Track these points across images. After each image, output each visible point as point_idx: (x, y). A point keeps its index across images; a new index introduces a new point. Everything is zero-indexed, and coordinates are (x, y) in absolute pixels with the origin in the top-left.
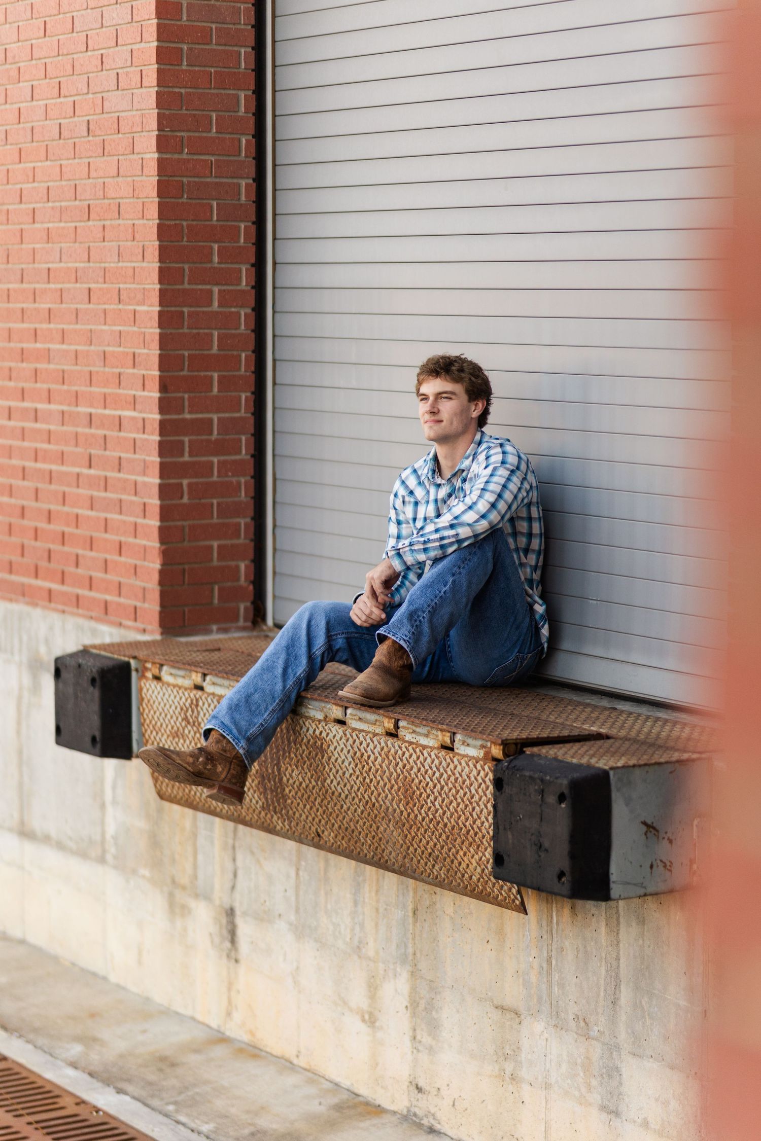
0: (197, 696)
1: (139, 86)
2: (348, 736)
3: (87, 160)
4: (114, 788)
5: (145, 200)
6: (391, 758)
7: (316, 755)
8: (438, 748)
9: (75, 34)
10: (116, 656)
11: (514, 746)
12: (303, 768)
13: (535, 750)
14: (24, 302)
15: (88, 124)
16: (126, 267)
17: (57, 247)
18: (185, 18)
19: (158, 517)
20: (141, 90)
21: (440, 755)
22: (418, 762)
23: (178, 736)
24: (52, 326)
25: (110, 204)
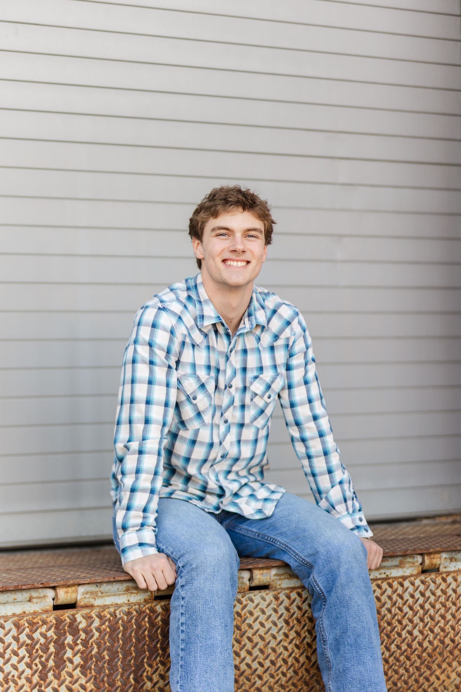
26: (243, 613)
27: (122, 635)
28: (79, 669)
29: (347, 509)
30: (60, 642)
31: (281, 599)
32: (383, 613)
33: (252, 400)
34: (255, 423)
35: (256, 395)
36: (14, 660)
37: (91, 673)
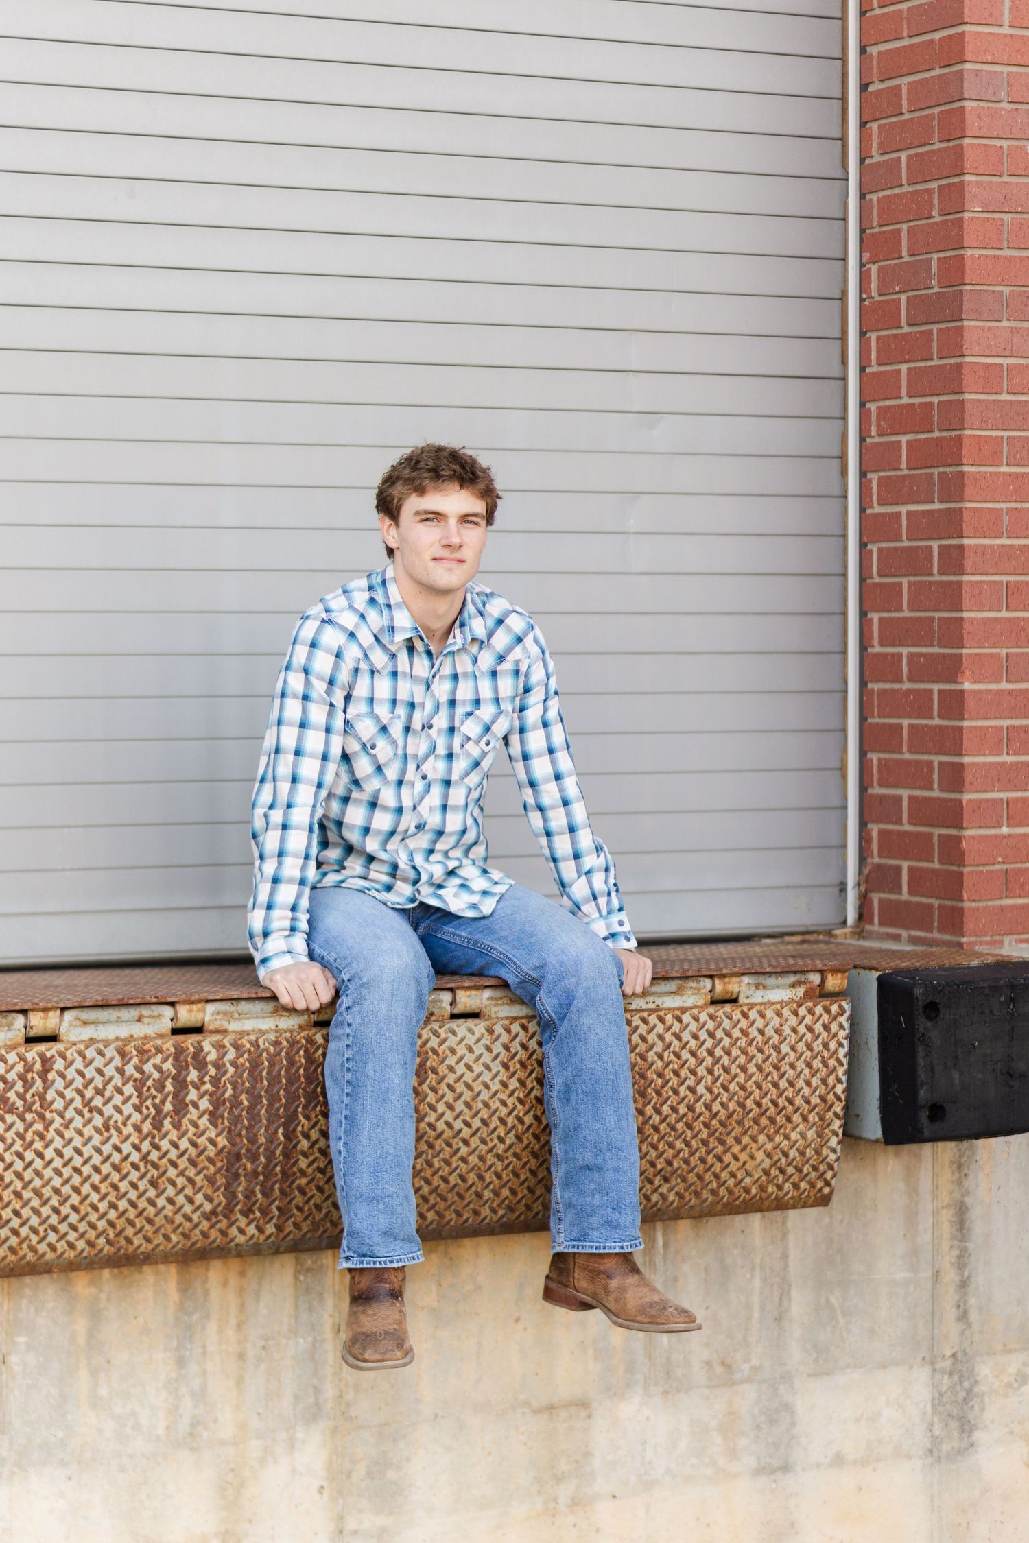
8: (708, 1006)
21: (716, 1013)
26: (440, 1050)
27: (267, 1073)
28: (206, 1116)
29: (599, 910)
30: (180, 1079)
31: (496, 1033)
32: (650, 1060)
33: (463, 746)
34: (466, 780)
35: (469, 739)
36: (118, 1100)
37: (223, 1123)
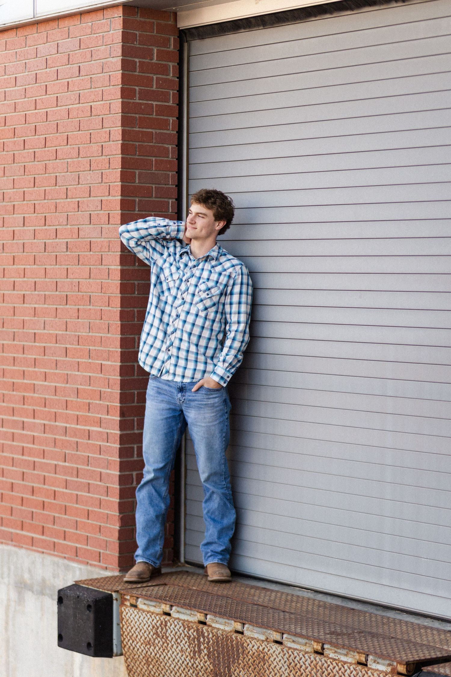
0: (166, 620)
1: (107, 223)
2: (285, 652)
3: (66, 267)
4: (81, 669)
5: (110, 295)
6: (318, 668)
7: (259, 663)
8: (355, 664)
9: (57, 187)
10: (101, 590)
11: (412, 665)
12: (248, 671)
13: (429, 668)
14: (15, 353)
15: (67, 244)
16: (95, 336)
17: (42, 320)
18: (137, 182)
19: (118, 496)
20: (108, 226)
21: (357, 668)
22: (340, 672)
23: (149, 644)
24: (36, 369)
25: (83, 296)
30: (199, 640)
